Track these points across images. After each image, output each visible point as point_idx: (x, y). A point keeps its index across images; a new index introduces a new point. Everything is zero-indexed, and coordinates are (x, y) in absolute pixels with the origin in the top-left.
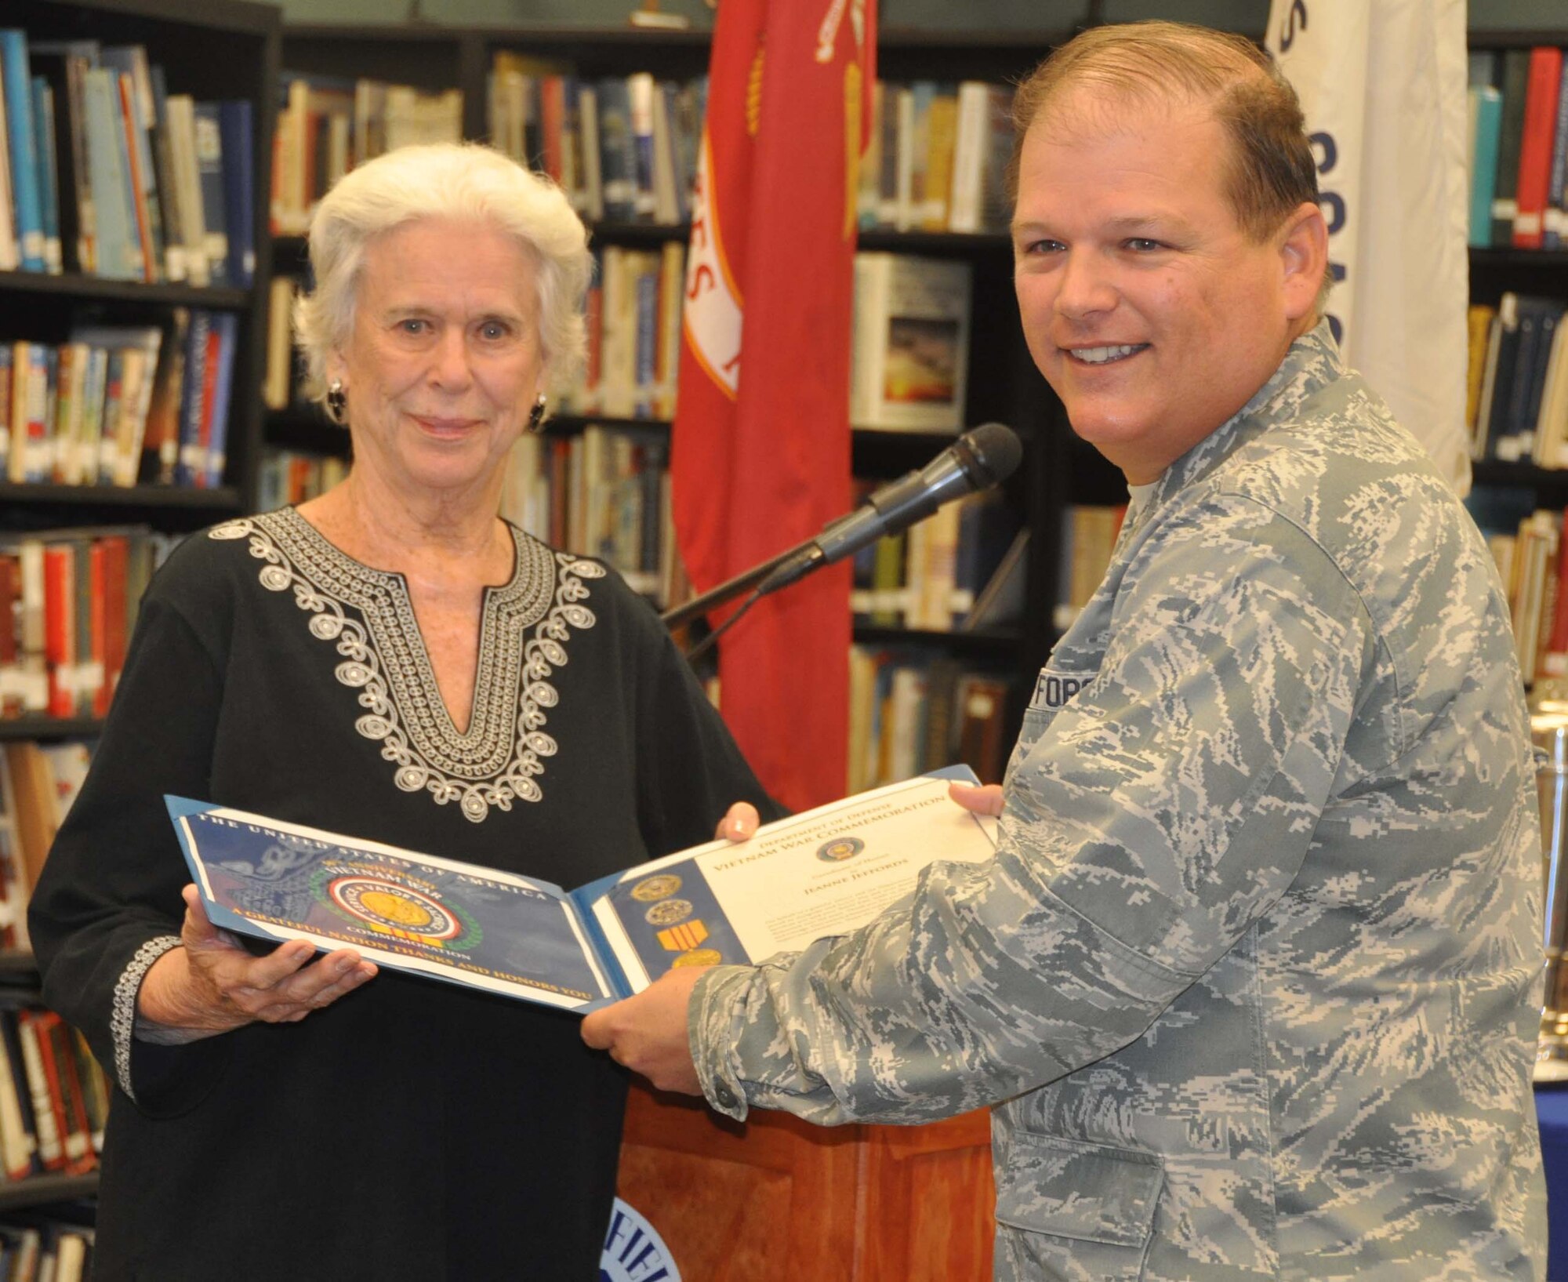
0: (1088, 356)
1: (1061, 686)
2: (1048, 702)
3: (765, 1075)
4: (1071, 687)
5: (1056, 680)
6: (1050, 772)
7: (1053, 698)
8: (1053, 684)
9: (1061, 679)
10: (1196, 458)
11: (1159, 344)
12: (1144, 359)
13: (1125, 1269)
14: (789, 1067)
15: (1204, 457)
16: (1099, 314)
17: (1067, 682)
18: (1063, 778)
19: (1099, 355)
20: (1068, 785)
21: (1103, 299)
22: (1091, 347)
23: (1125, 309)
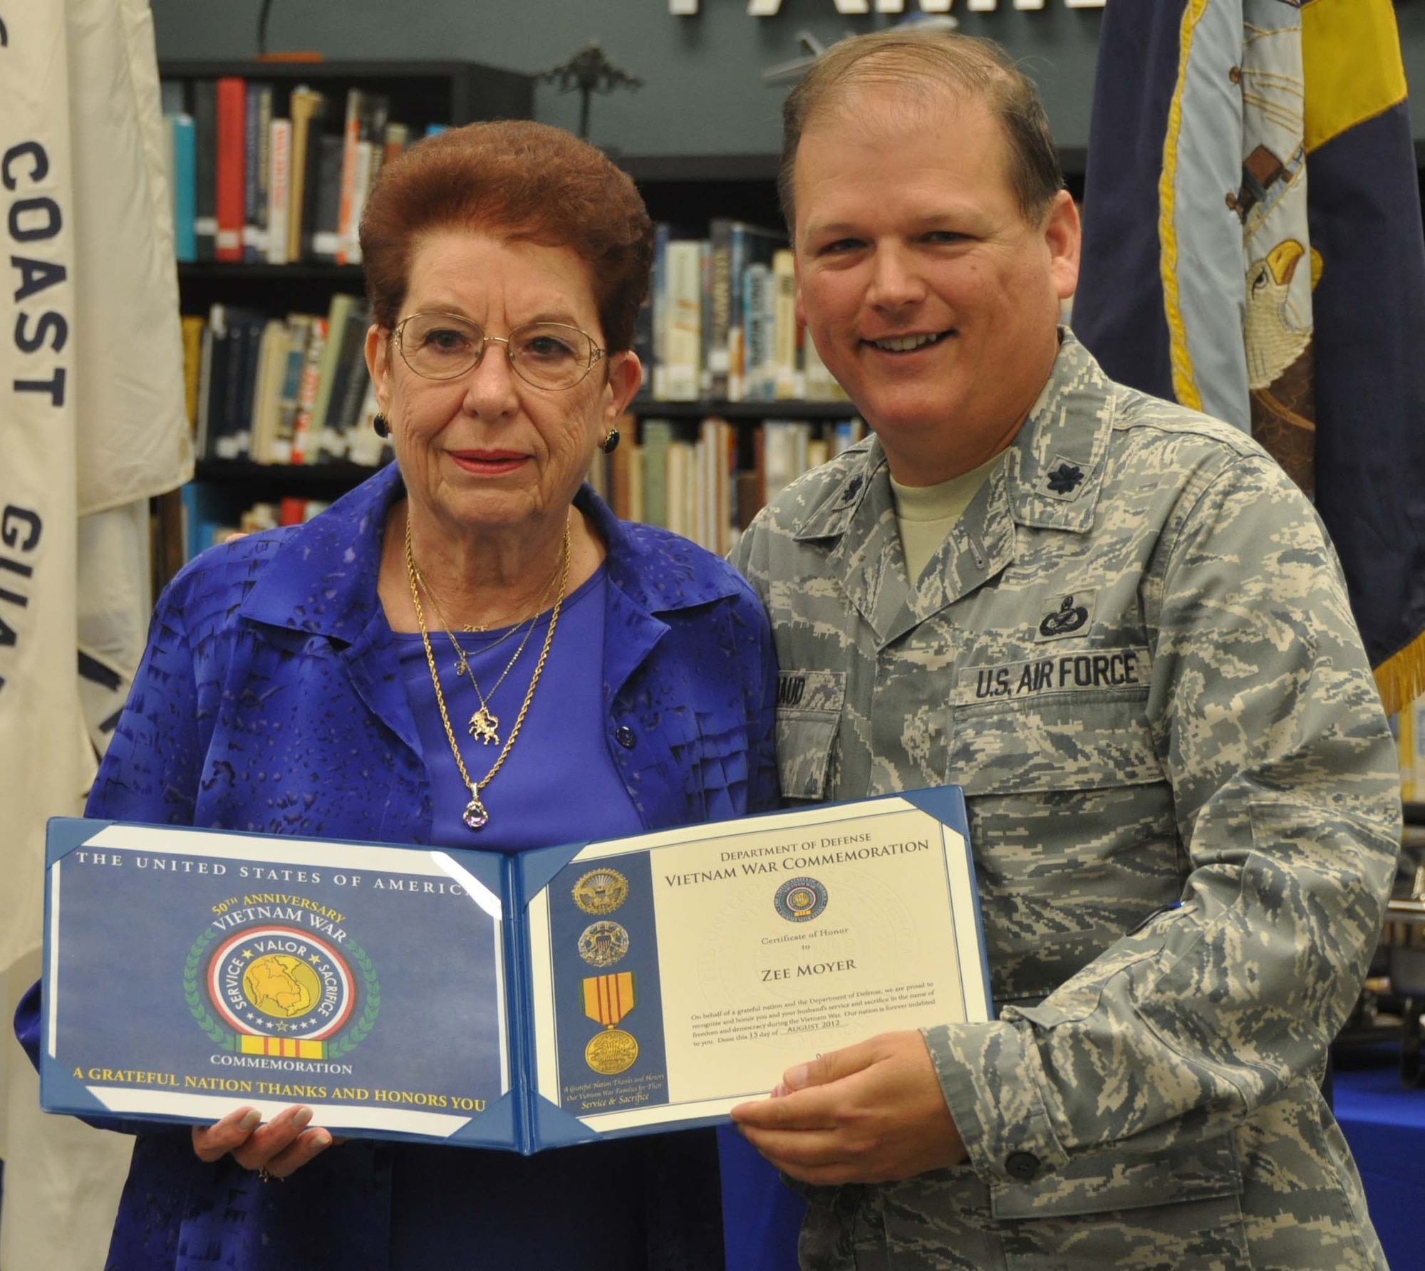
0: (896, 346)
1: (1092, 663)
2: (1078, 681)
3: (1106, 1133)
4: (1101, 664)
5: (1086, 659)
6: (1334, 734)
7: (1083, 677)
8: (1082, 664)
9: (1091, 657)
10: (1037, 437)
11: (963, 330)
12: (948, 348)
13: (1222, 1218)
14: (1130, 1117)
15: (1043, 434)
16: (913, 305)
17: (1096, 659)
18: (1347, 735)
19: (910, 344)
20: (1353, 741)
21: (915, 290)
22: (902, 338)
23: (933, 300)
